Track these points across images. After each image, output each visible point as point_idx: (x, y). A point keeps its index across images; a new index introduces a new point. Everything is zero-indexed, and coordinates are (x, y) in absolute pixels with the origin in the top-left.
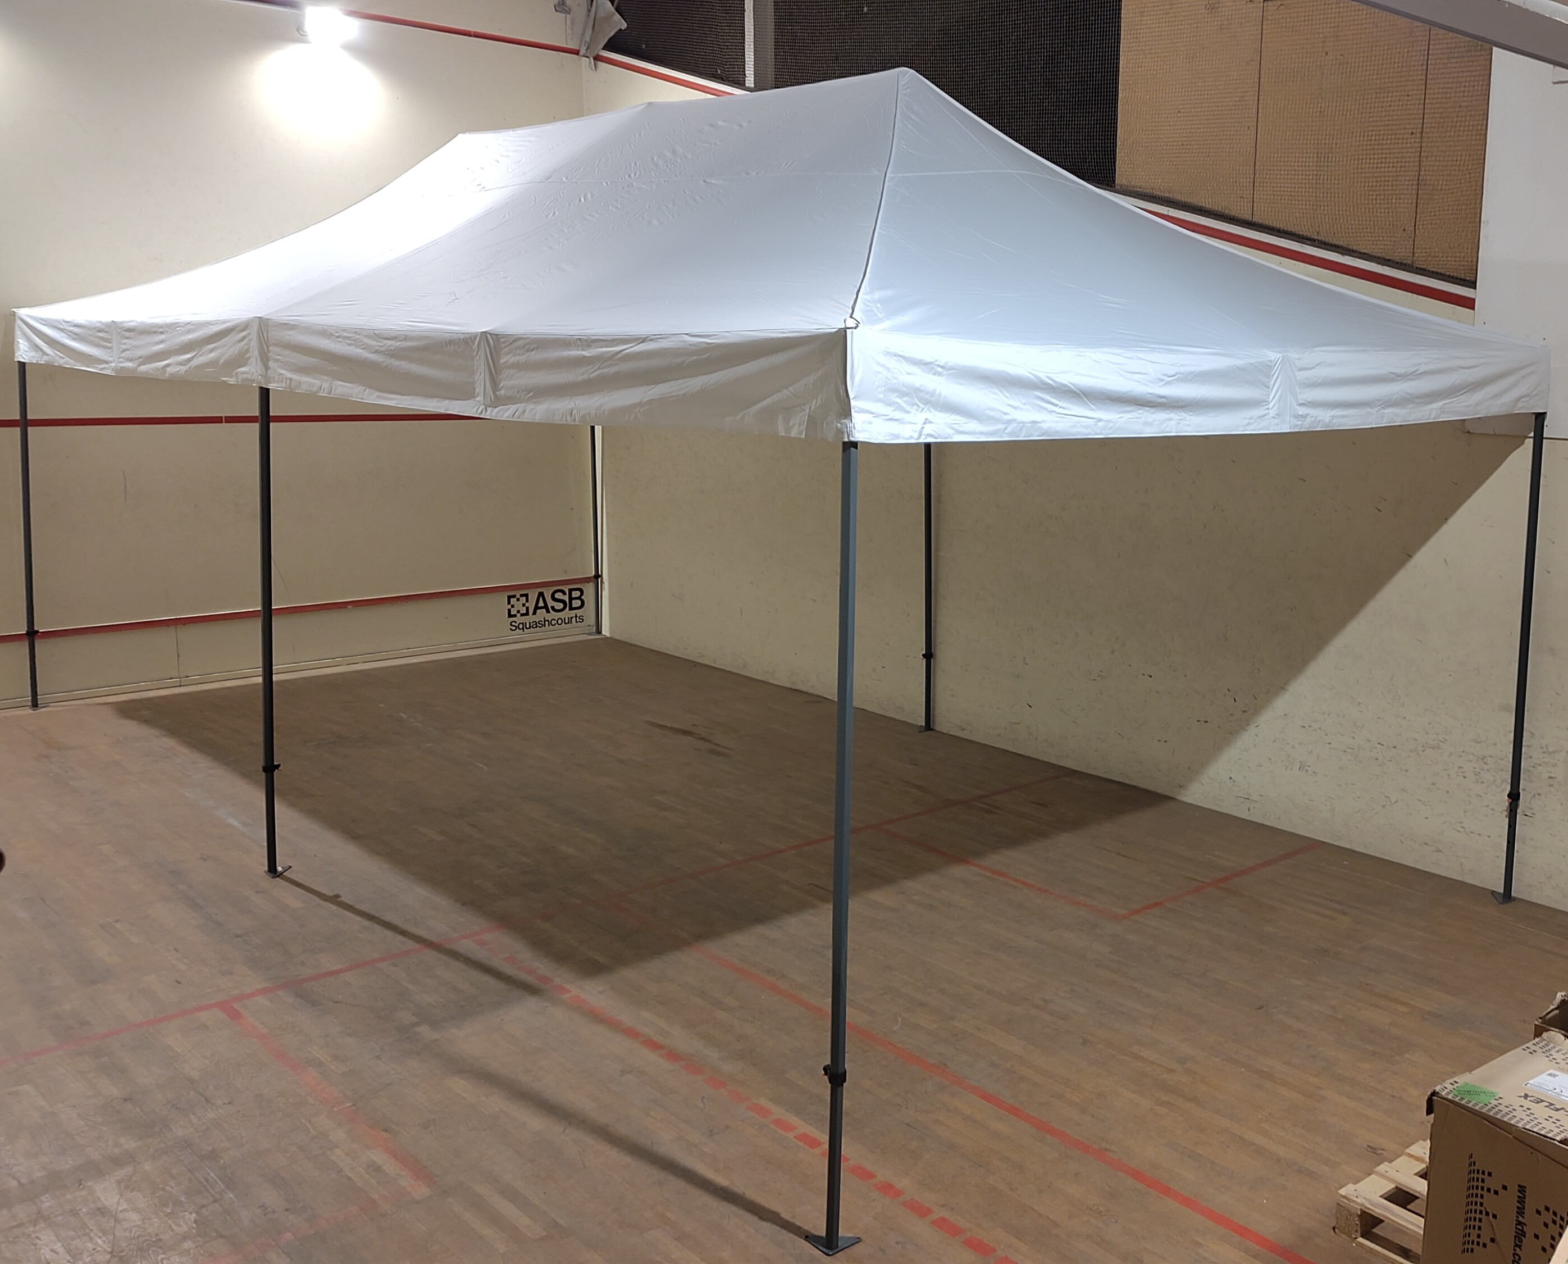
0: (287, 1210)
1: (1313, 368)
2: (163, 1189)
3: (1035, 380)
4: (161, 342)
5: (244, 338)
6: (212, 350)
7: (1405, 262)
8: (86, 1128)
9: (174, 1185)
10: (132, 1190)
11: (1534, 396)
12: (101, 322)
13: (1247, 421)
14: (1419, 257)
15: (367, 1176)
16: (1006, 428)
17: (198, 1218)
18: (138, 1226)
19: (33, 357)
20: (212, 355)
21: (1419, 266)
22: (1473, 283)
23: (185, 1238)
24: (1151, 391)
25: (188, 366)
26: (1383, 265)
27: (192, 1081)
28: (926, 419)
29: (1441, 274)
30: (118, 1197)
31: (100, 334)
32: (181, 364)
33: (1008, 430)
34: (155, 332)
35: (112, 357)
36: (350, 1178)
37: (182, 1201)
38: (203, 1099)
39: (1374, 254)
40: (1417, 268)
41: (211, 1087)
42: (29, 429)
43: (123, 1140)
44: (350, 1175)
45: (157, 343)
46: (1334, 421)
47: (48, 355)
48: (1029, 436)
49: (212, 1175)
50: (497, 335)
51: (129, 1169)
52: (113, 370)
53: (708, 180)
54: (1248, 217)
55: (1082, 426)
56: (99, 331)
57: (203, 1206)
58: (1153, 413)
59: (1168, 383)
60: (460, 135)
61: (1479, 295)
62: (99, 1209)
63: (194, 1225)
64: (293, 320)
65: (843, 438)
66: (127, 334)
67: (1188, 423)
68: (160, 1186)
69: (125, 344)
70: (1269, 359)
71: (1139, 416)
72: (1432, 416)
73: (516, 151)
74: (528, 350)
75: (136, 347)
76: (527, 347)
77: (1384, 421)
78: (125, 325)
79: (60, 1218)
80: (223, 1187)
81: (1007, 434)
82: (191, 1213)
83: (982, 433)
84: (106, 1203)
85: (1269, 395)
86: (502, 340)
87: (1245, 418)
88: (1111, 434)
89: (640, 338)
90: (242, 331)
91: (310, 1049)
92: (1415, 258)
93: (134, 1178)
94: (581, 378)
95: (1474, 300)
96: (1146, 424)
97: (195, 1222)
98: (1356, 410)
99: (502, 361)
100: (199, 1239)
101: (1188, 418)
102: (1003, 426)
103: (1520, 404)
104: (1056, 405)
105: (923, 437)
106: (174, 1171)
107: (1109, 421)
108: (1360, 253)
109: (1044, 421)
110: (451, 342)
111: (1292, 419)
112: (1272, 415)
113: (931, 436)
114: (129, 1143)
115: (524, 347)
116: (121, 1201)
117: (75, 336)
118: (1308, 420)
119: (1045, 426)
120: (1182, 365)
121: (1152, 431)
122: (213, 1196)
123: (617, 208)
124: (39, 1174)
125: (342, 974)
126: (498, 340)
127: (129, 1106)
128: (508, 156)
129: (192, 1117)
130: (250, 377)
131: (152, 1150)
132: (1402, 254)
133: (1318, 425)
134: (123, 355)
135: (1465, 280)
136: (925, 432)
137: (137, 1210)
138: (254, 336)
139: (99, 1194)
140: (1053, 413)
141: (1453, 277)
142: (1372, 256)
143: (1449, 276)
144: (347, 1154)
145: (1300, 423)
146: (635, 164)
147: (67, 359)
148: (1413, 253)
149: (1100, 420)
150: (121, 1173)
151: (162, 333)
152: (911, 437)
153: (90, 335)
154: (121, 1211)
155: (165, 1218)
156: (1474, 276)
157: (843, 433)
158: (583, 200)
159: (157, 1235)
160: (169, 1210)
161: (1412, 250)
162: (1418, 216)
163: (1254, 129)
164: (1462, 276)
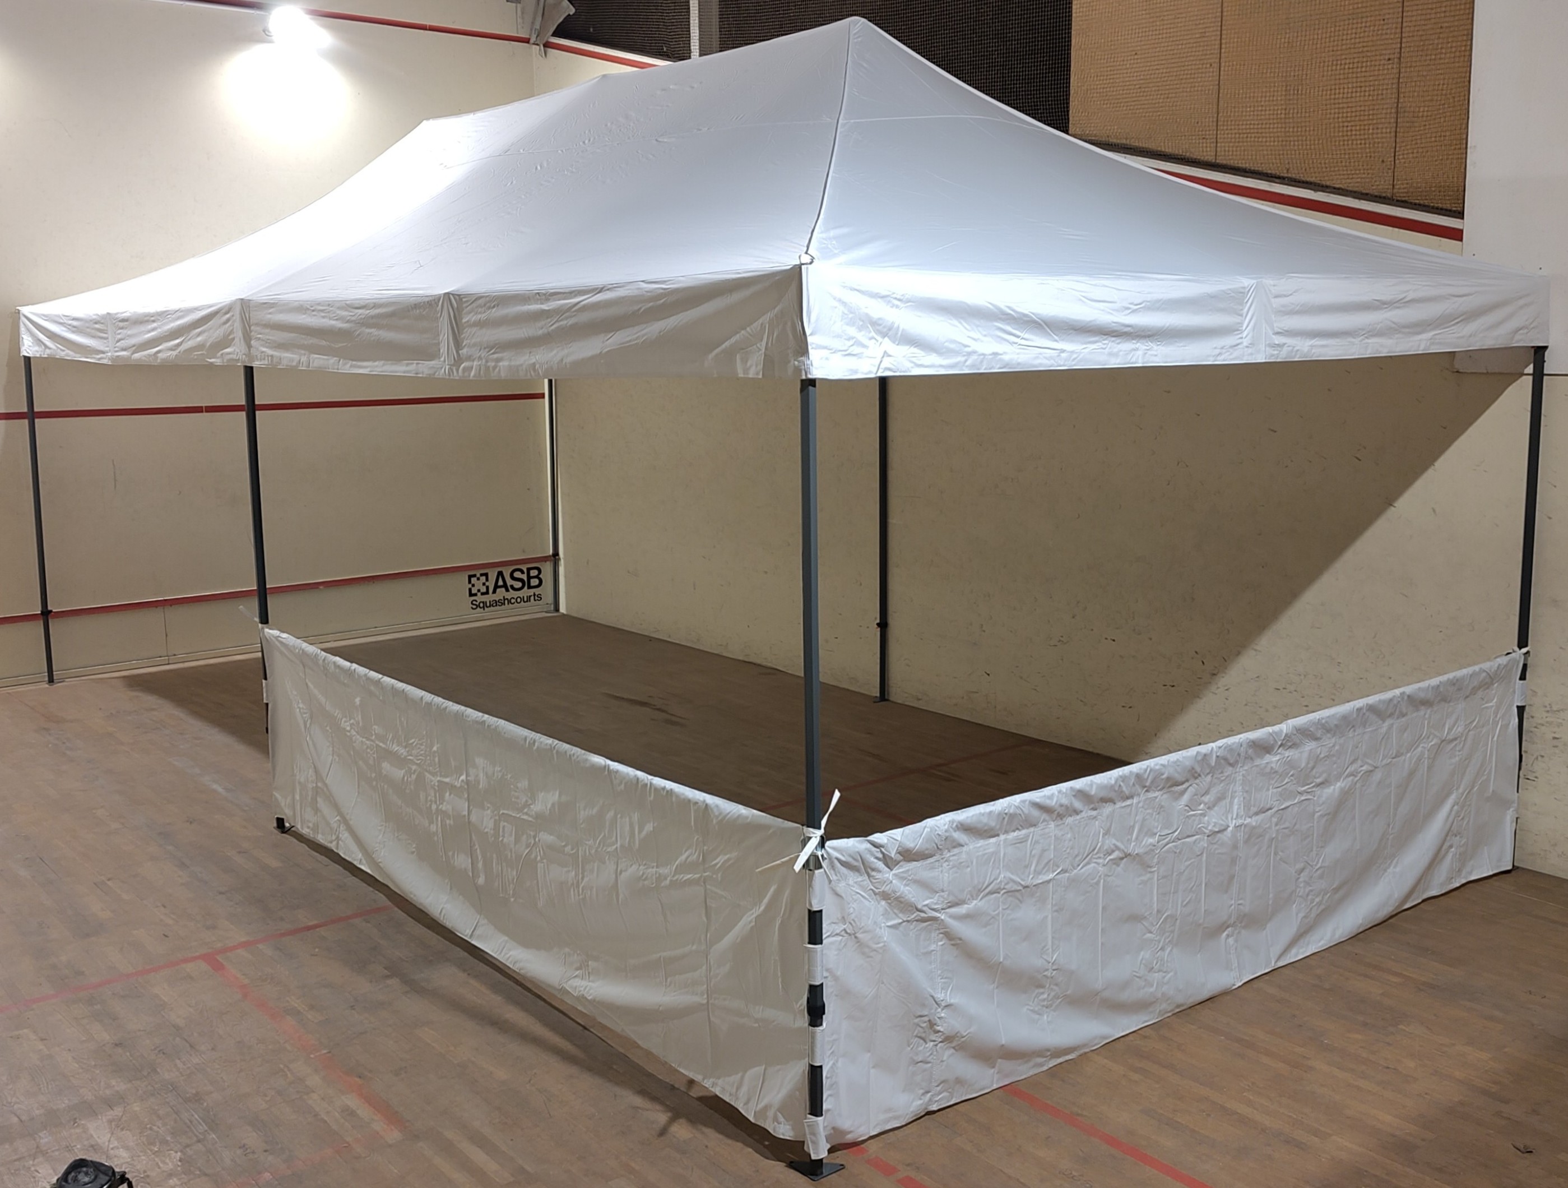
0: (266, 1151)
1: (1291, 295)
2: (151, 1129)
3: (995, 310)
4: (154, 329)
5: (228, 320)
6: (199, 335)
7: (1384, 195)
8: (81, 1070)
9: (160, 1125)
10: (122, 1129)
11: (1533, 328)
12: (98, 315)
13: (1217, 351)
14: (1399, 189)
15: (342, 1121)
16: (966, 361)
17: (183, 1157)
18: (127, 1163)
19: (37, 351)
20: (199, 339)
21: (1399, 198)
22: (1459, 213)
23: (170, 1175)
24: (1116, 320)
25: (178, 351)
26: (1360, 199)
27: (178, 1029)
28: (885, 352)
29: (1424, 206)
30: (109, 1135)
31: (97, 326)
32: (171, 349)
33: (968, 363)
34: (147, 321)
35: (108, 347)
36: (326, 1122)
37: (167, 1141)
38: (188, 1045)
39: (1350, 189)
40: (1398, 201)
41: (195, 1034)
42: (37, 421)
43: (113, 1082)
44: (326, 1118)
45: (149, 332)
46: (1313, 351)
47: (50, 348)
48: (990, 369)
49: (196, 1116)
50: (459, 295)
51: (118, 1111)
52: (109, 359)
53: (660, 140)
54: (1210, 157)
55: (1046, 358)
56: (96, 323)
57: (188, 1146)
58: (1118, 343)
59: (1134, 311)
60: (425, 121)
61: (1467, 225)
62: (92, 1146)
63: (179, 1164)
64: (272, 299)
65: (801, 376)
66: (121, 324)
67: (1155, 353)
68: (148, 1126)
69: (119, 334)
70: (1242, 285)
71: (1104, 346)
72: (1422, 348)
73: (476, 131)
74: (489, 308)
75: (129, 336)
77: (1368, 352)
78: (119, 316)
79: (57, 1153)
80: (206, 1128)
81: (967, 366)
82: (176, 1152)
83: (941, 366)
84: (99, 1141)
85: (1242, 323)
86: (464, 299)
87: (1215, 348)
88: (1075, 365)
89: (597, 289)
90: (226, 313)
91: (288, 998)
92: (1396, 191)
93: (124, 1118)
94: (540, 332)
95: (1462, 231)
96: (1110, 354)
97: (180, 1160)
98: (1338, 340)
99: (464, 320)
100: (183, 1176)
101: (1155, 348)
102: (963, 359)
103: (1517, 337)
104: (1018, 337)
105: (880, 370)
106: (161, 1112)
107: (1072, 352)
108: (1335, 188)
109: (1005, 353)
110: (416, 306)
111: (1267, 349)
112: (1245, 344)
113: (889, 369)
114: (119, 1085)
115: (484, 305)
116: (112, 1139)
117: (74, 329)
118: (1285, 349)
119: (1006, 358)
120: (1149, 293)
121: (1118, 361)
122: (196, 1136)
123: (572, 172)
124: (37, 1112)
125: (318, 930)
126: (461, 299)
127: (120, 1050)
128: (469, 137)
129: (178, 1062)
130: (234, 357)
131: (140, 1092)
132: (1381, 187)
133: (1296, 355)
134: (118, 344)
135: (1450, 211)
136: (883, 366)
137: (127, 1148)
138: (237, 317)
139: (92, 1132)
140: (1015, 345)
141: (1437, 208)
142: (1347, 191)
143: (1433, 207)
144: (323, 1099)
145: (1276, 352)
146: (590, 131)
147: (68, 351)
148: (1393, 186)
149: (1063, 351)
150: (111, 1114)
151: (154, 321)
152: (870, 372)
153: (88, 328)
154: (112, 1149)
155: (153, 1156)
156: (1461, 205)
157: (800, 370)
158: (539, 168)
159: (145, 1172)
160: (156, 1149)
161: (1391, 182)
162: (1398, 145)
163: (1216, 65)
164: (1448, 206)
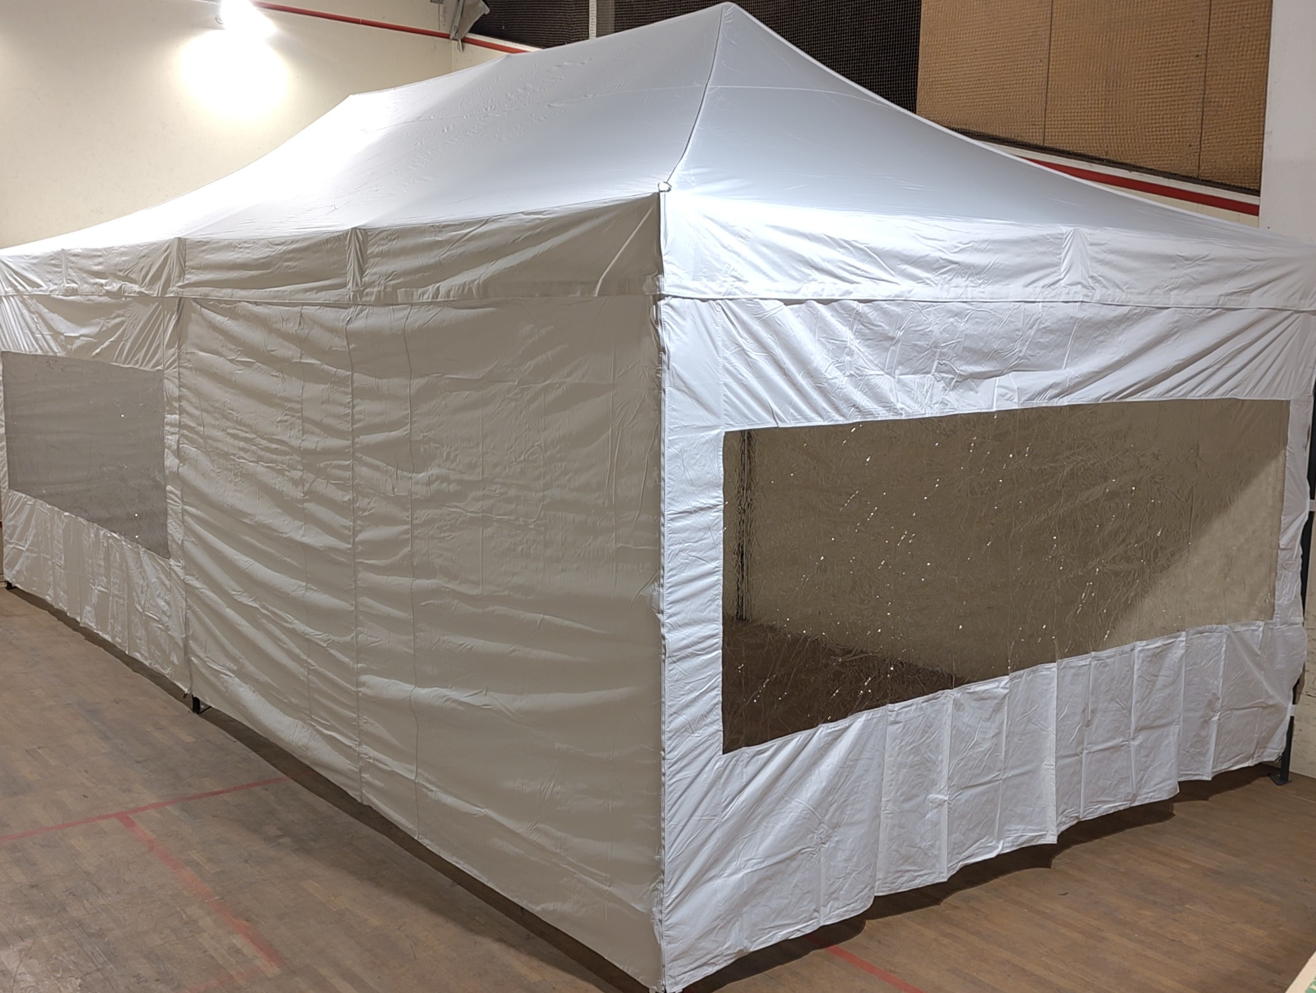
0: (157, 980)
4: (101, 263)
7: (1191, 175)
9: (65, 956)
10: (31, 958)
12: (54, 251)
14: (1204, 170)
15: (228, 956)
17: (82, 983)
18: (33, 986)
21: (1204, 178)
22: (1257, 191)
26: (1169, 178)
27: (87, 874)
29: (1226, 186)
30: (18, 962)
31: (53, 262)
34: (95, 256)
36: (213, 957)
37: (70, 968)
38: (96, 889)
39: (1161, 170)
40: (1202, 180)
41: (103, 880)
43: (27, 918)
44: (213, 954)
45: (97, 265)
47: (15, 286)
49: (98, 949)
50: (365, 230)
51: (28, 942)
52: (61, 291)
53: (551, 105)
54: (1038, 141)
56: (52, 259)
57: (88, 974)
60: (352, 95)
61: (1263, 201)
63: (79, 989)
64: (205, 238)
66: (73, 259)
67: (982, 290)
68: (54, 955)
69: (71, 268)
70: (1060, 232)
73: (395, 102)
74: (391, 240)
76: (389, 237)
77: (1172, 303)
80: (106, 959)
82: (77, 979)
84: (8, 967)
86: (369, 233)
90: (166, 251)
91: (189, 852)
92: (1201, 171)
93: (33, 949)
95: (1257, 207)
97: (80, 986)
99: (369, 252)
106: (66, 945)
108: (1147, 167)
110: (327, 241)
114: (31, 920)
115: (387, 238)
116: (20, 965)
117: (33, 267)
120: (977, 234)
121: (949, 296)
122: (96, 966)
123: (474, 133)
125: (222, 795)
126: (366, 233)
127: (35, 891)
128: (389, 107)
129: (85, 902)
131: (50, 926)
132: (1188, 168)
135: (1249, 189)
137: (33, 974)
138: (175, 254)
139: (3, 960)
141: (1237, 187)
142: (1158, 171)
143: (1234, 186)
144: (213, 937)
146: (492, 100)
147: (27, 287)
148: (1199, 167)
150: (22, 944)
151: (100, 256)
153: (45, 264)
154: (20, 974)
155: (55, 981)
156: (1258, 185)
158: (446, 130)
160: (59, 975)
161: (1197, 165)
162: (1203, 131)
163: (1046, 60)
164: (1247, 186)
